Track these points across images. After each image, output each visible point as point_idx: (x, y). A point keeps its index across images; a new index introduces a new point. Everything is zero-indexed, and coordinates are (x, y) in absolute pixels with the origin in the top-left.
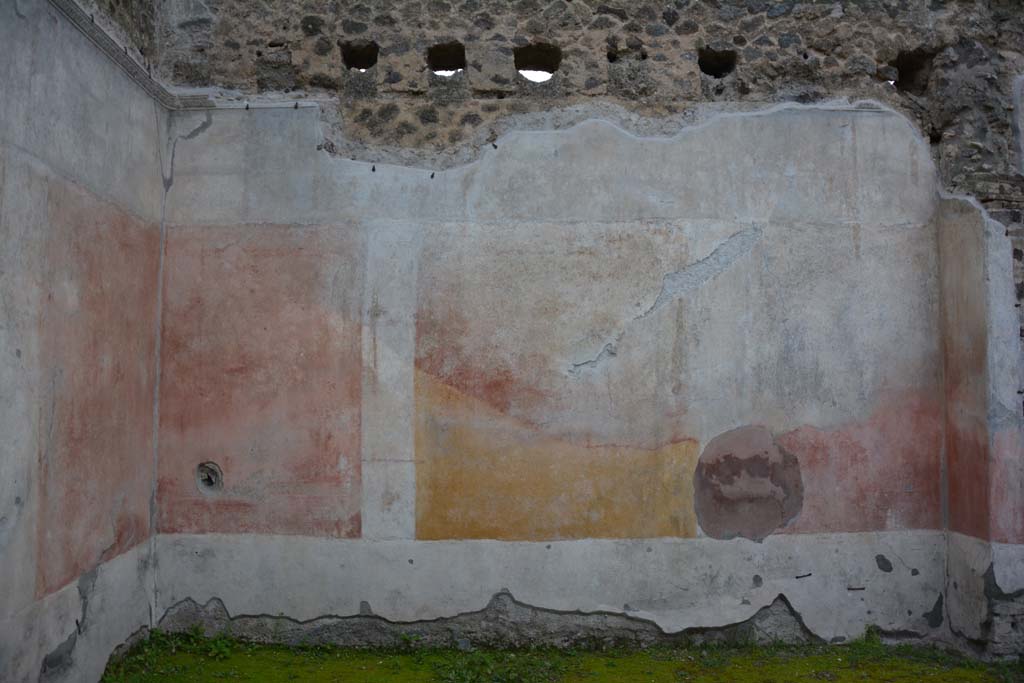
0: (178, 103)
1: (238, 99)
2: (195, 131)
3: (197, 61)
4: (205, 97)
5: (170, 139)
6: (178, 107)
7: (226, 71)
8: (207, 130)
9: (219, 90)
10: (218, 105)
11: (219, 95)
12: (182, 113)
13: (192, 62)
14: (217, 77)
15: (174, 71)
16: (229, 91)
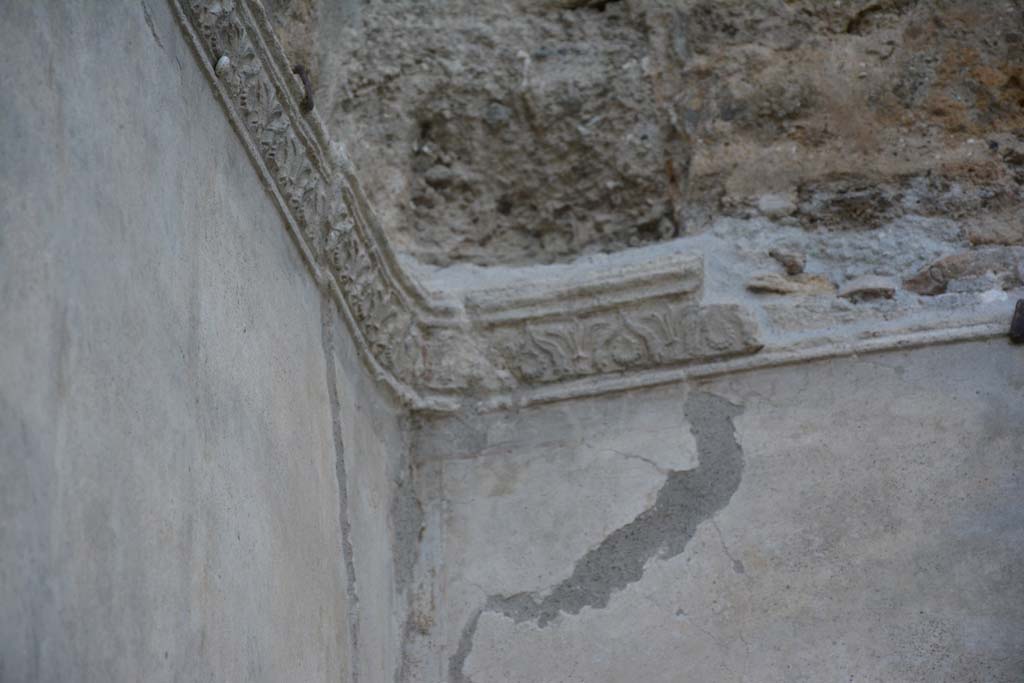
0: (467, 356)
1: (933, 283)
2: (610, 544)
3: (581, 72)
4: (678, 290)
5: (416, 627)
6: (472, 389)
7: (808, 101)
8: (704, 529)
9: (770, 238)
10: (776, 341)
11: (772, 274)
12: (499, 430)
13: (541, 82)
14: (745, 151)
15: (417, 163)
16: (845, 241)
